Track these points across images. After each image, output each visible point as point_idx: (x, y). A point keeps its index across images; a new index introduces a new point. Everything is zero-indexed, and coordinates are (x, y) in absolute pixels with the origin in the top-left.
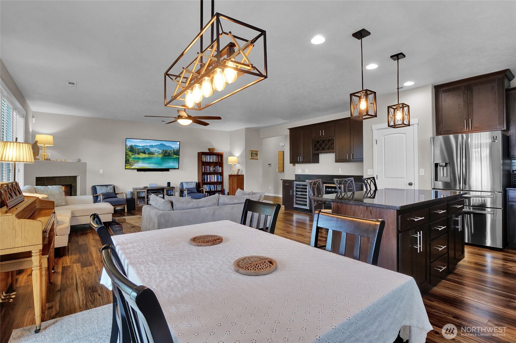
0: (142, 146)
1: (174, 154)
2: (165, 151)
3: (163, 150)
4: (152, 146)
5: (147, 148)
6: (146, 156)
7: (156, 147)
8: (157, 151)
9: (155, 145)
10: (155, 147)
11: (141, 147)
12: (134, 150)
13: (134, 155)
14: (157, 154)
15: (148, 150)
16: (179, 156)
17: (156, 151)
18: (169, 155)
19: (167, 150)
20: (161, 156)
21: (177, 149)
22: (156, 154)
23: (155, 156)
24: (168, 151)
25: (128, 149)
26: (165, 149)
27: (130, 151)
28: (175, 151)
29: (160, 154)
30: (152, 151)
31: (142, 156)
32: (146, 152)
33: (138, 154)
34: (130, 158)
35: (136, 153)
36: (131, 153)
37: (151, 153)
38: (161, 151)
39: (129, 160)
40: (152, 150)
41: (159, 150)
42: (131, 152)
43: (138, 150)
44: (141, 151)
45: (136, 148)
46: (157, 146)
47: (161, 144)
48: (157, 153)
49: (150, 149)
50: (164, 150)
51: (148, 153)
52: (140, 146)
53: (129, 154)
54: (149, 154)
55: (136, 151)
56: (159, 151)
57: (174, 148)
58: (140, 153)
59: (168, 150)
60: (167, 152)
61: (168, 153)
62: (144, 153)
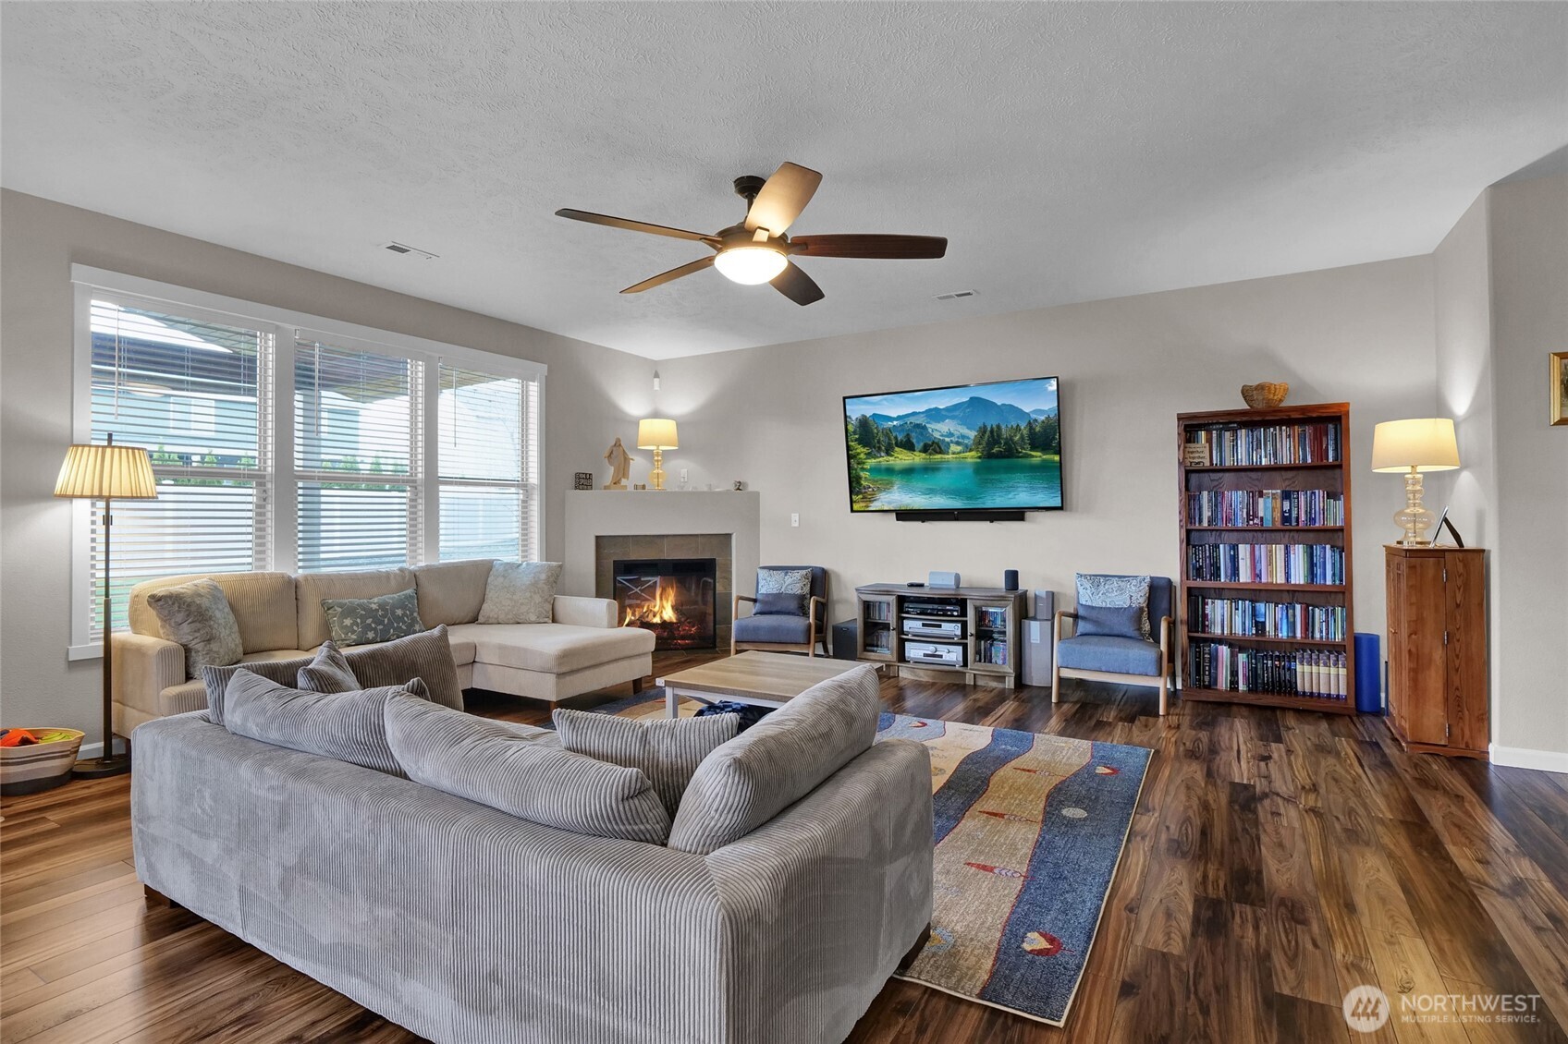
0: (899, 418)
1: (1034, 448)
2: (992, 431)
3: (983, 431)
4: (935, 414)
5: (918, 426)
6: (917, 458)
7: (953, 418)
8: (956, 433)
9: (947, 409)
10: (947, 417)
11: (895, 423)
12: (874, 438)
13: (875, 457)
14: (959, 448)
15: (922, 434)
16: (1059, 452)
17: (951, 435)
18: (1010, 452)
19: (998, 427)
20: (972, 457)
21: (1048, 418)
22: (954, 448)
23: (950, 456)
24: (1005, 433)
25: (855, 433)
26: (991, 422)
27: (860, 441)
28: (1038, 429)
29: (971, 450)
30: (937, 435)
31: (902, 458)
32: (914, 441)
33: (888, 454)
34: (863, 469)
35: (879, 448)
36: (865, 450)
37: (933, 447)
38: (972, 434)
39: (861, 478)
40: (939, 429)
41: (965, 431)
42: (864, 447)
43: (888, 432)
44: (896, 438)
45: (880, 428)
46: (957, 413)
47: (975, 401)
48: (958, 443)
49: (931, 426)
50: (985, 426)
51: (922, 444)
52: (891, 419)
53: (859, 454)
54: (925, 449)
55: (879, 442)
56: (963, 437)
57: (1034, 416)
58: (893, 450)
59: (1003, 427)
60: (999, 436)
61: (1005, 444)
62: (908, 446)
